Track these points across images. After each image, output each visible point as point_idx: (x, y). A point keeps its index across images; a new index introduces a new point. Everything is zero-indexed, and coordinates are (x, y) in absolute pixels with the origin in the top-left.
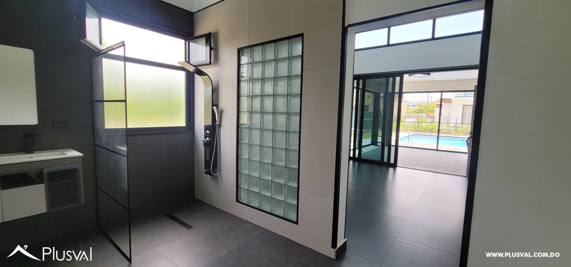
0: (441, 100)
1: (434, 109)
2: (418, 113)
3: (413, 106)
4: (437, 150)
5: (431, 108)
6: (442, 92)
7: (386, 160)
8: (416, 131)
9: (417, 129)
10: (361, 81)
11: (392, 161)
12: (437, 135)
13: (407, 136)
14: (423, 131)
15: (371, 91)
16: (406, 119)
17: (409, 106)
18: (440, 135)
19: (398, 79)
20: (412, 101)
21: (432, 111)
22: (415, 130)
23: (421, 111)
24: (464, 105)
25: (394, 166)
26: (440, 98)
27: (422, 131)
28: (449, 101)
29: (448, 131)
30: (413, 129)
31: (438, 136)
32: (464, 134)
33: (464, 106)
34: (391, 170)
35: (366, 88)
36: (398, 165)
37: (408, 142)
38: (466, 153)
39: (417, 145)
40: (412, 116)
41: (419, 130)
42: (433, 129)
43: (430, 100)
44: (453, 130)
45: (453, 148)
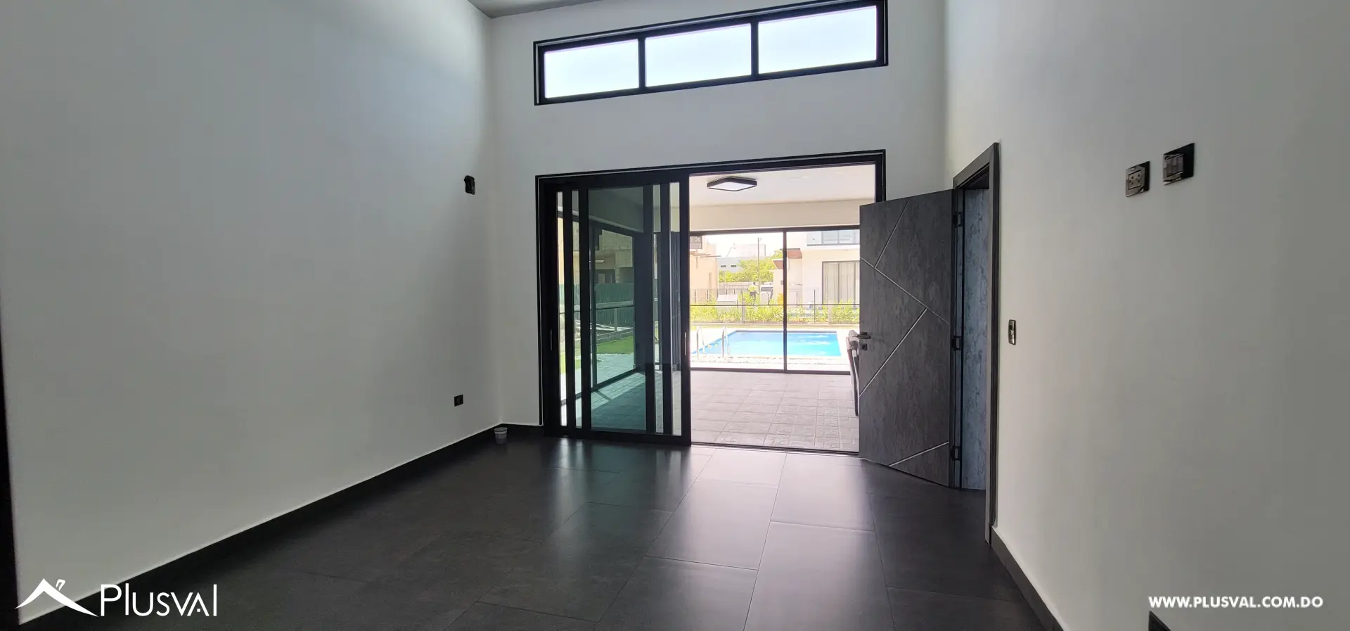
0: (785, 251)
1: (770, 271)
2: (741, 281)
3: (732, 266)
4: (785, 371)
5: (765, 270)
6: (785, 230)
7: (659, 428)
8: (739, 322)
9: (741, 319)
10: (575, 195)
11: (677, 430)
12: (782, 329)
13: (718, 339)
14: (753, 322)
15: (613, 226)
16: (719, 296)
17: (725, 266)
18: (788, 329)
19: (675, 188)
20: (729, 256)
21: (769, 277)
22: (737, 320)
23: (746, 278)
24: (823, 262)
25: (684, 443)
26: (782, 247)
27: (750, 322)
28: (798, 254)
29: (802, 318)
30: (733, 319)
31: (785, 333)
32: (830, 323)
33: (824, 264)
34: (676, 456)
35: (590, 216)
36: (694, 438)
37: (721, 356)
38: (847, 373)
39: (743, 360)
40: (730, 289)
41: (744, 319)
42: (772, 316)
43: (762, 254)
44: (808, 315)
45: (817, 362)
